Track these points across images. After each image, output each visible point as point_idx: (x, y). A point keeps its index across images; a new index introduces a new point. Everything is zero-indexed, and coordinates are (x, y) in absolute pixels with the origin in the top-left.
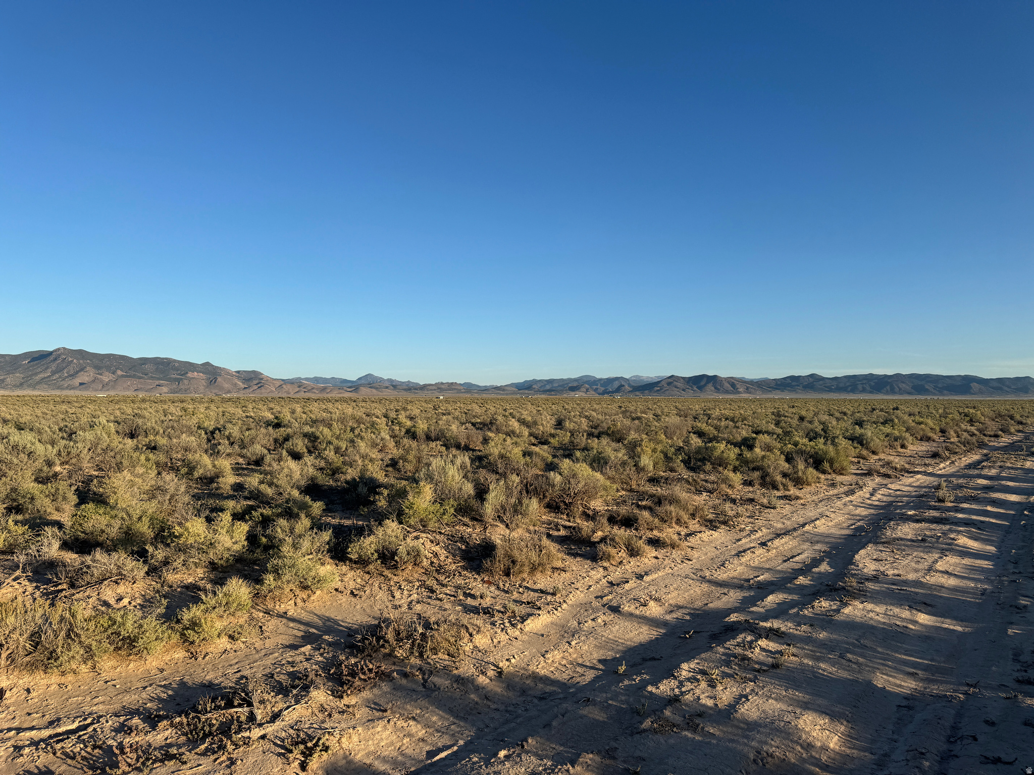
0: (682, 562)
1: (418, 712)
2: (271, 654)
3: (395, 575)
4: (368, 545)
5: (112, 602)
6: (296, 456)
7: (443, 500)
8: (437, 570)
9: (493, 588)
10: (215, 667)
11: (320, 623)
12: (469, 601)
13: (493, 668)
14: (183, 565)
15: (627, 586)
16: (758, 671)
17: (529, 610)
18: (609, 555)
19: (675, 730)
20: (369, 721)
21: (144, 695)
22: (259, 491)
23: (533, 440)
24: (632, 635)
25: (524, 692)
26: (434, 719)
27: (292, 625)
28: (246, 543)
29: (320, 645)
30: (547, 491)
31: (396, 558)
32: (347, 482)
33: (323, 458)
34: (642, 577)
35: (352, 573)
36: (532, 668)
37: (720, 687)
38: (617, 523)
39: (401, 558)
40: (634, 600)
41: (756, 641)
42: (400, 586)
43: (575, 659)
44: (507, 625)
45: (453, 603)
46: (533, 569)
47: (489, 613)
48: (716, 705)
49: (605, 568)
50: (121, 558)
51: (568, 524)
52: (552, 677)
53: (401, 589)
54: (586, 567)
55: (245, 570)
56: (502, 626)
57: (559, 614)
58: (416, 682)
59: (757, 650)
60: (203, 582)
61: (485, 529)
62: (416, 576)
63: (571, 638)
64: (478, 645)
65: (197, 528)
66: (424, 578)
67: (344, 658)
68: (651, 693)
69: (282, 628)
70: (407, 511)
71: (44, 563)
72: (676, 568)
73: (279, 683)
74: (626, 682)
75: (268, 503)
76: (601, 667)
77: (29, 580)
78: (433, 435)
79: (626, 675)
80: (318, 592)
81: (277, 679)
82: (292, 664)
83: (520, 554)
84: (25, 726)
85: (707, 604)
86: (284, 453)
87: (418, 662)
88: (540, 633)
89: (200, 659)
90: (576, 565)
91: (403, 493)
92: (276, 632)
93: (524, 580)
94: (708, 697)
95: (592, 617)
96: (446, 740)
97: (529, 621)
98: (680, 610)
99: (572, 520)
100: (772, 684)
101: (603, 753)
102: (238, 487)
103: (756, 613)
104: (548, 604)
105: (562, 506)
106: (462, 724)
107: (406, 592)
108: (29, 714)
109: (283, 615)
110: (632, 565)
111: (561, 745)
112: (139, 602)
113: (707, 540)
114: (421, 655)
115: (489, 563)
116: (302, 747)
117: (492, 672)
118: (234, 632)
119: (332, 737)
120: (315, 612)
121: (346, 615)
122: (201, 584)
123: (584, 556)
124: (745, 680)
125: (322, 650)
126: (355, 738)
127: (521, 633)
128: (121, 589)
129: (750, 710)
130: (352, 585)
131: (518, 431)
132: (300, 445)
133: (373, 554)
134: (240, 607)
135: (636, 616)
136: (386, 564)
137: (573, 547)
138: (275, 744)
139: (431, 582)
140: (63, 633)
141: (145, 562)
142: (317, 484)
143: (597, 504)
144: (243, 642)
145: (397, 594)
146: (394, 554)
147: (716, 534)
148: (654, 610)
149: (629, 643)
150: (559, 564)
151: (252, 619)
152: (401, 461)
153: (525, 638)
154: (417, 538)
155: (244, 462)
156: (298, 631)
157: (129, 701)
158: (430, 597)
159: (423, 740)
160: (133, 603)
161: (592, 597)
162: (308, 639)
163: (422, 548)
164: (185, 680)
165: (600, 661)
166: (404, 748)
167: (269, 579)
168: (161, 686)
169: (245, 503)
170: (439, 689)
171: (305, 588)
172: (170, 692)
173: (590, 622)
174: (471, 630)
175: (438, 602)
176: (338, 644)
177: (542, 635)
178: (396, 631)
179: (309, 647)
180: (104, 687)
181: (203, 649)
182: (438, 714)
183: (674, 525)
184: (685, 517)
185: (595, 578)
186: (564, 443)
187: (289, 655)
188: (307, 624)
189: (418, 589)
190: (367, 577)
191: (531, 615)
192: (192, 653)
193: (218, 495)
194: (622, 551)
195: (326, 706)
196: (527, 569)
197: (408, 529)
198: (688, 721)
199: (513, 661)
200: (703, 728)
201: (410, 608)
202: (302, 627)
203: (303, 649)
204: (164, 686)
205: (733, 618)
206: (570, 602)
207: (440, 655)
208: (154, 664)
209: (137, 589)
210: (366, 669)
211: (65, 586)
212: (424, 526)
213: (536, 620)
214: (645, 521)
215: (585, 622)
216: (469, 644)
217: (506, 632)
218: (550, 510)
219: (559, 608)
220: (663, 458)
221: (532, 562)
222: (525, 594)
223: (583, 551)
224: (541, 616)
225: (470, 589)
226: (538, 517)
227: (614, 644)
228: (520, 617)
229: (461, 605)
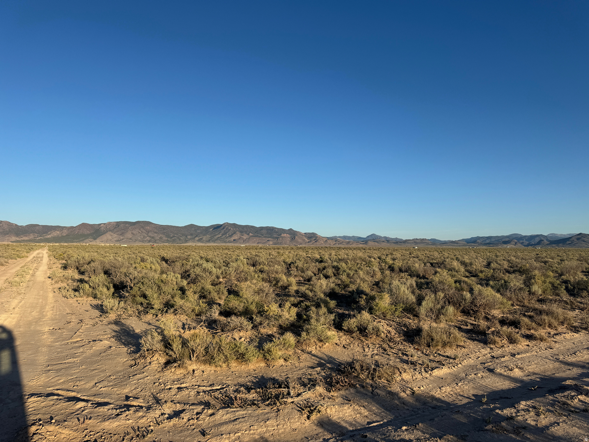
0: (546, 349)
1: (366, 404)
2: (302, 369)
3: (366, 340)
4: (352, 323)
5: (237, 339)
6: (327, 277)
7: (396, 303)
8: (389, 340)
9: (419, 353)
10: (277, 372)
11: (327, 358)
12: (405, 357)
13: (410, 390)
14: (268, 325)
15: (503, 359)
16: (572, 412)
17: (437, 365)
18: (495, 342)
19: (505, 432)
20: (342, 404)
21: (247, 379)
22: (305, 294)
23: (467, 274)
24: (497, 384)
25: (425, 403)
26: (374, 408)
27: (313, 358)
28: (296, 317)
29: (325, 368)
30: (461, 302)
31: (366, 331)
32: (350, 292)
33: (339, 279)
34: (515, 355)
35: (345, 337)
36: (431, 393)
37: (542, 416)
38: (506, 324)
39: (369, 331)
40: (505, 367)
41: (577, 396)
42: (369, 346)
43: (459, 392)
44: (423, 371)
45: (396, 357)
46: (444, 345)
47: (414, 364)
48: (537, 425)
49: (491, 349)
50: (243, 321)
51: (474, 323)
52: (443, 399)
53: (369, 347)
54: (479, 347)
55: (295, 330)
56: (420, 371)
57: (455, 369)
58: (368, 391)
59: (576, 400)
60: (276, 334)
61: (420, 321)
62: (377, 341)
63: (459, 382)
64: (404, 378)
65: (274, 308)
66: (382, 343)
67: (335, 375)
68: (498, 413)
69: (308, 359)
70: (375, 307)
71: (212, 321)
72: (540, 352)
73: (303, 382)
74: (485, 407)
75: (309, 300)
76: (473, 398)
77: (206, 327)
78: (404, 269)
79: (486, 403)
80: (327, 344)
81: (303, 380)
82: (310, 375)
83: (437, 336)
84: (201, 385)
85: (554, 374)
86: (322, 276)
87: (371, 382)
88: (441, 377)
89: (271, 368)
90: (471, 345)
91: (373, 298)
92: (306, 360)
93: (438, 350)
94: (532, 420)
95: (475, 373)
96: (378, 418)
97: (435, 370)
98: (535, 376)
99: (477, 320)
100: (579, 419)
101: (459, 437)
102: (297, 292)
103: (587, 382)
104: (449, 364)
105: (471, 312)
106: (388, 413)
107: (371, 349)
108: (203, 381)
109: (310, 353)
110: (511, 348)
111: (437, 429)
112: (248, 340)
113: (569, 338)
114: (373, 379)
115: (418, 339)
116: (309, 409)
117: (409, 392)
118: (286, 357)
119: (323, 407)
120: (325, 353)
121: (339, 356)
122: (274, 334)
123: (480, 341)
124: (560, 415)
125: (325, 370)
126: (334, 410)
127: (430, 376)
128: (241, 334)
129: (558, 431)
130: (344, 343)
131: (457, 269)
133: (355, 328)
134: (290, 346)
135: (504, 376)
136: (362, 334)
137: (474, 336)
138: (297, 406)
139: (385, 346)
140: (217, 349)
141: (252, 323)
142: (335, 292)
143: (496, 313)
144: (290, 363)
145: (367, 350)
146: (366, 329)
147: (576, 335)
148: (516, 373)
149: (494, 388)
150: (462, 344)
151: (295, 353)
152: (381, 283)
153: (432, 378)
154: (380, 322)
155: (302, 280)
156: (316, 361)
157: (241, 381)
158: (383, 353)
159: (367, 417)
160: (246, 341)
161: (479, 363)
162: (320, 365)
163: (381, 328)
164: (264, 375)
165: (473, 395)
166: (357, 418)
167: (304, 334)
168: (254, 377)
169: (299, 299)
170: (379, 395)
171: (321, 341)
172: (257, 380)
173: (473, 375)
174: (401, 370)
175: (387, 356)
176: (333, 369)
177: (442, 378)
178: (361, 365)
179: (319, 368)
180: (232, 374)
181: (272, 363)
182: (376, 407)
183: (547, 327)
184: (555, 323)
185: (483, 353)
186: (488, 276)
187: (310, 371)
188: (320, 358)
189: (378, 348)
190: (352, 339)
191: (438, 368)
192: (268, 365)
193: (289, 295)
194: (505, 340)
195: (322, 395)
196: (440, 344)
197: (376, 317)
198: (515, 429)
199: (422, 388)
200: (523, 434)
201: (372, 357)
202: (318, 359)
203: (316, 369)
204: (255, 377)
205: (568, 382)
206: (464, 364)
207: (382, 380)
208: (252, 367)
209: (248, 335)
210: (344, 381)
211: (220, 331)
212: (384, 317)
213: (440, 371)
214: (526, 324)
215: (470, 375)
216: (399, 377)
217: (421, 374)
218: (463, 314)
219: (456, 367)
220: (550, 287)
221: (444, 340)
222: (438, 357)
223: (479, 338)
224: (444, 369)
225: (406, 351)
226: (456, 318)
227: (485, 388)
228: (431, 368)
229: (399, 359)
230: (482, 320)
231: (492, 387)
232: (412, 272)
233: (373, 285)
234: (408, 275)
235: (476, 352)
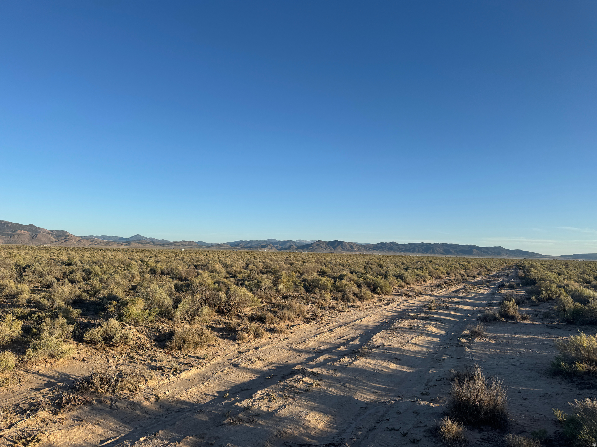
0: (284, 340)
1: (102, 421)
2: (22, 393)
3: (112, 350)
4: (97, 333)
6: (72, 282)
7: (151, 308)
8: (138, 347)
9: (169, 357)
11: (58, 376)
12: (154, 364)
13: (154, 397)
15: (248, 354)
16: (297, 393)
17: (186, 367)
18: (243, 338)
19: (241, 423)
20: (70, 426)
22: (40, 303)
23: (227, 275)
24: (240, 378)
25: (168, 409)
26: (110, 424)
27: (40, 378)
28: (21, 332)
29: (54, 388)
30: (217, 302)
31: (113, 340)
32: (100, 298)
33: (89, 284)
34: (258, 348)
35: (86, 349)
36: (178, 396)
37: (274, 401)
38: (255, 320)
39: (116, 340)
40: (249, 360)
41: (302, 378)
42: (114, 356)
43: (204, 391)
44: (171, 375)
45: (143, 365)
46: (196, 346)
47: (162, 369)
48: (268, 410)
49: (239, 344)
51: (227, 321)
52: (187, 401)
54: (229, 344)
55: (17, 348)
56: (167, 376)
57: (203, 369)
58: (106, 406)
59: (301, 383)
61: (174, 324)
62: (125, 350)
63: (205, 381)
64: (149, 386)
66: (130, 351)
67: (66, 394)
68: (237, 406)
69: (33, 380)
70: (125, 313)
72: (279, 343)
73: (21, 408)
74: (226, 401)
75: (44, 310)
76: (217, 395)
78: (166, 272)
79: (228, 398)
80: (61, 360)
81: (21, 406)
82: (33, 398)
83: (188, 338)
85: (288, 361)
86: (67, 281)
87: (111, 395)
88: (189, 379)
90: (222, 343)
91: (125, 304)
92: (29, 382)
93: (189, 352)
94: (265, 406)
95: (221, 370)
96: (114, 434)
97: (184, 373)
98: (272, 365)
99: (230, 319)
100: (301, 399)
101: (198, 436)
102: (28, 301)
103: (311, 365)
104: (198, 364)
105: (226, 311)
106: (126, 426)
107: (116, 359)
109: (37, 373)
110: (256, 342)
111: (177, 433)
113: (302, 328)
114: (113, 391)
115: (170, 343)
116: (24, 440)
117: (153, 399)
119: (44, 435)
120: (57, 370)
121: (76, 372)
123: (229, 338)
124: (288, 397)
125: (54, 391)
126: (59, 435)
127: (177, 379)
129: (284, 412)
130: (84, 355)
131: (218, 270)
132: (78, 276)
133: (99, 338)
134: (7, 367)
135: (247, 369)
136: (107, 344)
137: (225, 334)
138: (8, 440)
139: (133, 354)
142: (82, 299)
143: (246, 310)
144: (6, 388)
145: (111, 360)
146: (112, 337)
147: (307, 325)
148: (258, 365)
149: (237, 382)
150: (213, 343)
151: (15, 375)
153: (179, 381)
154: (130, 329)
155: (40, 286)
156: (43, 381)
158: (130, 362)
159: (100, 435)
161: (226, 359)
163: (130, 335)
165: (217, 392)
166: (88, 439)
167: (30, 352)
169: (29, 309)
170: (119, 409)
171: (54, 357)
173: (219, 372)
174: (146, 378)
175: (134, 364)
176: (65, 387)
177: (189, 380)
178: (100, 379)
179: (47, 389)
182: (114, 422)
183: (286, 321)
184: (293, 316)
185: (232, 349)
186: (246, 277)
187: (33, 394)
188: (51, 377)
189: (124, 357)
190: (95, 351)
191: (186, 370)
193: (17, 305)
194: (252, 335)
195: (46, 419)
196: (191, 346)
197: (125, 324)
198: (250, 418)
199: (167, 393)
200: (256, 421)
201: (116, 368)
202: (47, 379)
203: (42, 390)
205: (297, 367)
206: (212, 363)
207: (125, 391)
210: (77, 400)
212: (135, 323)
213: (188, 373)
214: (270, 319)
215: (217, 372)
216: (144, 385)
217: (168, 379)
218: (218, 313)
219: (204, 366)
220: (293, 285)
221: (195, 341)
222: (188, 359)
223: (230, 336)
224: (192, 370)
225: (155, 357)
226: (211, 318)
227: (229, 383)
228: (179, 371)
229: (147, 366)
230: (234, 318)
231: (235, 381)
232: (174, 275)
233: (130, 289)
234: (170, 278)
235: (225, 350)
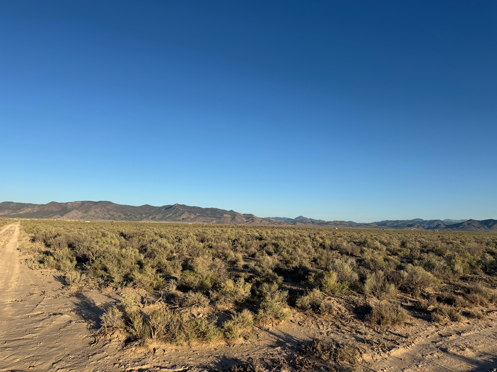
0: (486, 327)
2: (263, 349)
3: (319, 317)
4: (306, 300)
5: (196, 315)
6: (270, 254)
8: (340, 317)
9: (371, 330)
10: (238, 352)
11: (284, 336)
12: (359, 335)
14: (224, 301)
15: (451, 338)
17: (392, 344)
18: (439, 319)
21: (209, 360)
22: (255, 269)
23: (389, 253)
24: (456, 366)
27: (271, 336)
28: (250, 293)
29: (285, 347)
30: (399, 280)
32: (293, 268)
34: (460, 334)
35: (298, 313)
38: (442, 302)
39: (322, 308)
40: (456, 346)
42: (322, 323)
44: (381, 351)
45: (350, 335)
46: (394, 322)
47: (370, 343)
49: (437, 326)
50: (199, 295)
51: (412, 299)
53: (323, 325)
54: (425, 324)
55: (250, 306)
56: (378, 351)
57: (410, 349)
60: (232, 310)
61: (365, 298)
62: (330, 319)
63: (418, 363)
64: (365, 359)
65: (230, 283)
66: (334, 320)
67: (296, 356)
69: (267, 337)
70: (324, 285)
71: (170, 294)
72: (481, 331)
73: (267, 363)
75: (259, 275)
77: (164, 302)
78: (334, 247)
80: (283, 321)
81: (266, 361)
82: (272, 355)
83: (386, 313)
84: (163, 366)
86: (264, 252)
87: (334, 363)
88: (400, 358)
89: (231, 346)
90: (419, 323)
91: (321, 276)
92: (264, 338)
93: (388, 328)
95: (430, 353)
97: (393, 350)
98: (487, 356)
99: (415, 297)
102: (246, 267)
104: (403, 342)
105: (409, 289)
107: (325, 327)
108: (164, 361)
109: (267, 330)
110: (453, 326)
112: (206, 316)
114: (335, 360)
115: (369, 317)
118: (246, 335)
120: (282, 330)
121: (296, 334)
122: (232, 311)
123: (424, 318)
125: (286, 350)
127: (389, 356)
128: (199, 310)
130: (298, 320)
131: (380, 248)
132: (271, 249)
133: (308, 305)
134: (249, 324)
135: (458, 356)
136: (315, 311)
137: (416, 313)
139: (338, 323)
140: (178, 327)
141: (209, 298)
142: (280, 268)
143: (429, 290)
144: (250, 341)
145: (321, 327)
146: (319, 306)
148: (469, 353)
150: (408, 321)
151: (253, 330)
152: (319, 260)
153: (391, 359)
154: (330, 299)
155: (247, 255)
156: (274, 339)
157: (203, 362)
158: (338, 331)
160: (204, 317)
161: (429, 342)
162: (279, 344)
163: (332, 305)
164: (225, 355)
167: (261, 311)
168: (215, 357)
169: (249, 274)
171: (277, 318)
172: (219, 360)
173: (429, 355)
174: (361, 351)
175: (342, 334)
176: (293, 348)
177: (401, 359)
178: (322, 345)
179: (279, 348)
180: (193, 354)
181: (232, 342)
183: (479, 305)
184: (486, 301)
185: (431, 331)
186: (406, 255)
187: (271, 350)
188: (278, 336)
189: (331, 326)
190: (306, 316)
191: (394, 347)
192: (228, 343)
193: (237, 270)
194: (447, 317)
196: (390, 322)
197: (325, 294)
199: (385, 371)
201: (328, 335)
202: (276, 338)
203: (277, 348)
204: (217, 357)
206: (416, 343)
207: (345, 361)
208: (213, 346)
209: (205, 310)
210: (307, 363)
211: (178, 306)
212: (333, 294)
213: (397, 351)
214: (460, 302)
215: (426, 355)
216: (360, 358)
217: (380, 355)
218: (400, 291)
219: (410, 346)
220: (469, 266)
221: (393, 318)
222: (390, 335)
223: (422, 316)
224: (400, 348)
225: (359, 329)
226: (395, 295)
227: (445, 370)
228: (387, 347)
229: (354, 337)
230: (419, 297)
231: (451, 368)
232: (341, 250)
233: (312, 261)
235: (424, 330)
